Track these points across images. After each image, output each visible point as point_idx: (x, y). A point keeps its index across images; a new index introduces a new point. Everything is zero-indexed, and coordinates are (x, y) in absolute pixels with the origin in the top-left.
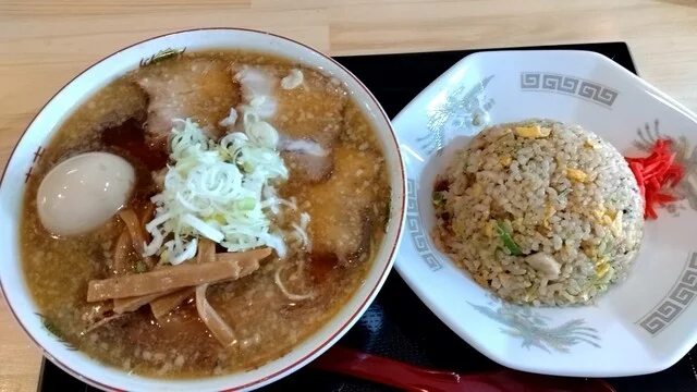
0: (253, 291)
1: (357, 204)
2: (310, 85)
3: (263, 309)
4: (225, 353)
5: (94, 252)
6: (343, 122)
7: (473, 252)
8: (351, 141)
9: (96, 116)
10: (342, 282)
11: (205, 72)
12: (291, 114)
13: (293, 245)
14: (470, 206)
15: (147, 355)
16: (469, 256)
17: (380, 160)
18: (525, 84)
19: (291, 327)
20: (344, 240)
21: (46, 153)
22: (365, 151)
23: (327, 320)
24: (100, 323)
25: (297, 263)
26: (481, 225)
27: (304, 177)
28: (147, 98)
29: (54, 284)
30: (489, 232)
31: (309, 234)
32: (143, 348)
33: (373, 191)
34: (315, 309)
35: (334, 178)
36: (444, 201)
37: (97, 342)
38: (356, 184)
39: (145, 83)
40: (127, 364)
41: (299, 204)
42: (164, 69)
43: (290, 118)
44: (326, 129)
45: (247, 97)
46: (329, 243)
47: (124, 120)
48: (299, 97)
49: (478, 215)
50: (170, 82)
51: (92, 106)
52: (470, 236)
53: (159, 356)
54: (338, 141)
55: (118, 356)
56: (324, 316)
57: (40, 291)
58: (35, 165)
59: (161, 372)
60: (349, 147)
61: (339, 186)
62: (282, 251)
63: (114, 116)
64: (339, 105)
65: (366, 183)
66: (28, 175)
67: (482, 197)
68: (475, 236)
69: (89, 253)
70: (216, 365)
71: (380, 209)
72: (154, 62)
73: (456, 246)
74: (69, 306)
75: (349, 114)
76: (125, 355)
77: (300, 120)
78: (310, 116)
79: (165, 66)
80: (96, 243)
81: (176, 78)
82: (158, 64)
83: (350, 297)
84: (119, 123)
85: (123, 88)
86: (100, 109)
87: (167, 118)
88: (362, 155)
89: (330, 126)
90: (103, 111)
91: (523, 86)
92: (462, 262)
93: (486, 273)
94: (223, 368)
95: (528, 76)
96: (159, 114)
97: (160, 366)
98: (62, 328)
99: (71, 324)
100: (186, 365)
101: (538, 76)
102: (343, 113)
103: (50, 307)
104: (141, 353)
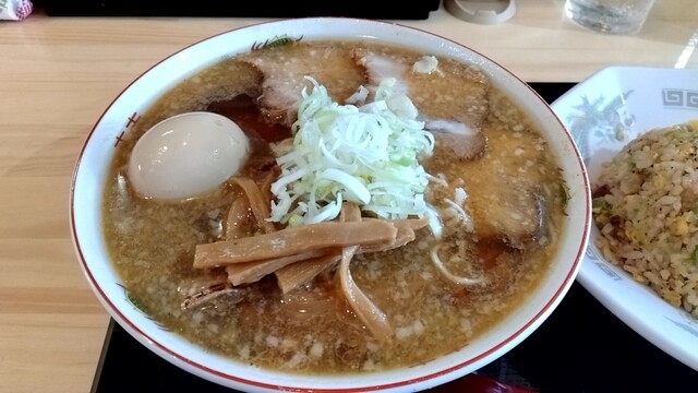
0: (405, 270)
1: (523, 183)
2: (445, 71)
3: (421, 293)
4: (376, 342)
5: (196, 221)
6: (488, 106)
7: (660, 258)
8: (502, 123)
9: (201, 90)
10: (520, 268)
11: (326, 56)
12: (427, 96)
13: (450, 224)
14: (651, 201)
15: (272, 341)
16: (654, 265)
17: (541, 141)
18: (667, 100)
19: (461, 316)
20: (512, 220)
21: (141, 121)
22: (520, 132)
23: (509, 310)
24: (206, 298)
25: (458, 243)
26: (670, 221)
27: (451, 154)
28: (261, 77)
29: (144, 254)
30: (683, 228)
31: (467, 213)
32: (267, 331)
33: (539, 172)
34: (489, 297)
35: (488, 156)
36: (609, 206)
37: (202, 323)
38: (518, 163)
39: (259, 62)
40: (245, 352)
41: (450, 181)
42: (278, 53)
43: (426, 100)
44: (470, 110)
45: (376, 79)
46: (495, 224)
47: (233, 95)
48: (433, 81)
49: (665, 210)
50: (287, 64)
51: (198, 81)
52: (656, 239)
53: (288, 343)
54: (486, 120)
55: (232, 341)
56: (504, 305)
57: (125, 260)
58: (127, 131)
59: (290, 364)
60: (500, 128)
61: (495, 165)
62: (437, 228)
63: (223, 91)
64: (481, 90)
65: (530, 163)
66: (119, 139)
67: (668, 188)
68: (663, 237)
69: (191, 222)
70: (365, 358)
71: (553, 189)
72: (267, 47)
73: (632, 255)
74: (163, 279)
75: (494, 99)
76: (242, 340)
77: (438, 100)
78: (449, 98)
79: (280, 50)
80: (199, 211)
81: (294, 60)
82: (272, 48)
83: (535, 285)
84: (229, 98)
85: (232, 68)
86: (206, 83)
87: (286, 94)
88: (518, 135)
89: (475, 107)
90: (210, 86)
91: (665, 103)
92: (642, 274)
93: (680, 283)
94: (376, 362)
95: (670, 93)
96: (277, 90)
97: (289, 356)
98: (153, 306)
99: (164, 300)
100: (325, 356)
101: (680, 94)
102: (486, 96)
103: (137, 280)
104: (264, 340)
